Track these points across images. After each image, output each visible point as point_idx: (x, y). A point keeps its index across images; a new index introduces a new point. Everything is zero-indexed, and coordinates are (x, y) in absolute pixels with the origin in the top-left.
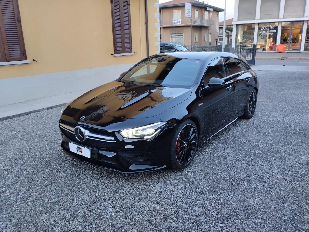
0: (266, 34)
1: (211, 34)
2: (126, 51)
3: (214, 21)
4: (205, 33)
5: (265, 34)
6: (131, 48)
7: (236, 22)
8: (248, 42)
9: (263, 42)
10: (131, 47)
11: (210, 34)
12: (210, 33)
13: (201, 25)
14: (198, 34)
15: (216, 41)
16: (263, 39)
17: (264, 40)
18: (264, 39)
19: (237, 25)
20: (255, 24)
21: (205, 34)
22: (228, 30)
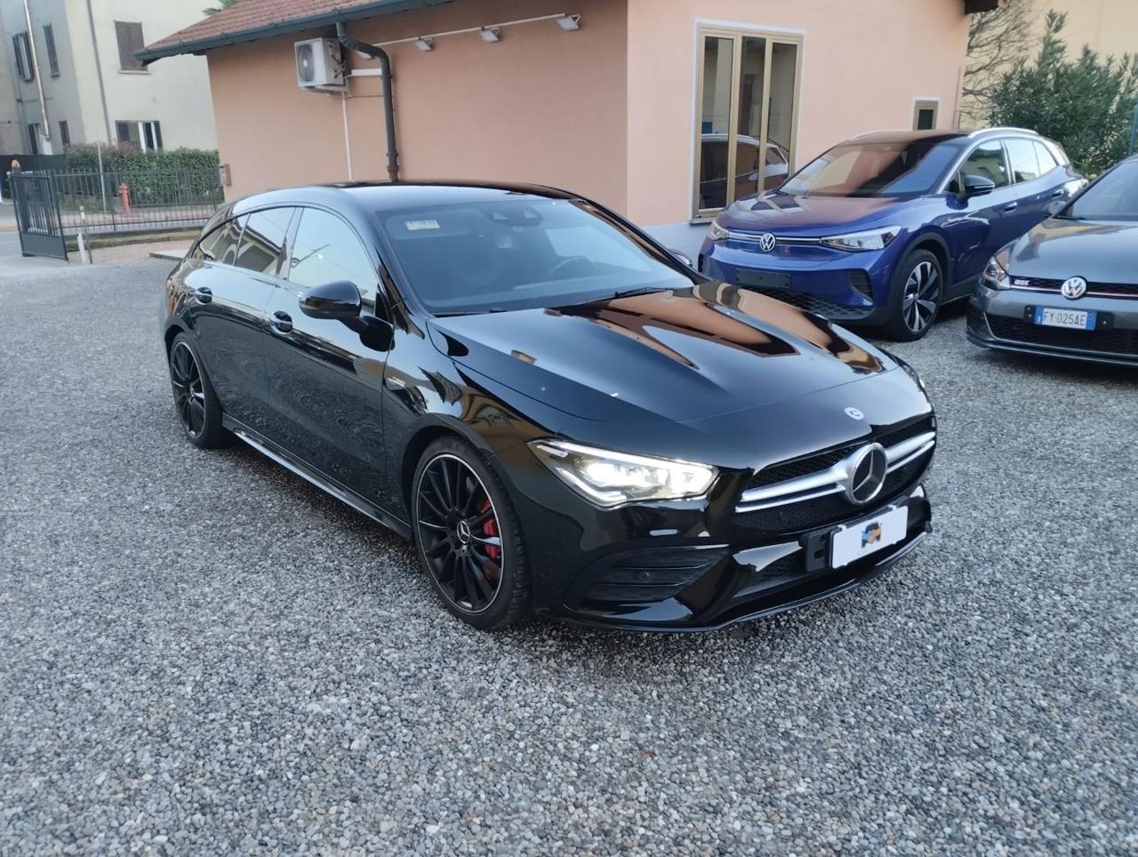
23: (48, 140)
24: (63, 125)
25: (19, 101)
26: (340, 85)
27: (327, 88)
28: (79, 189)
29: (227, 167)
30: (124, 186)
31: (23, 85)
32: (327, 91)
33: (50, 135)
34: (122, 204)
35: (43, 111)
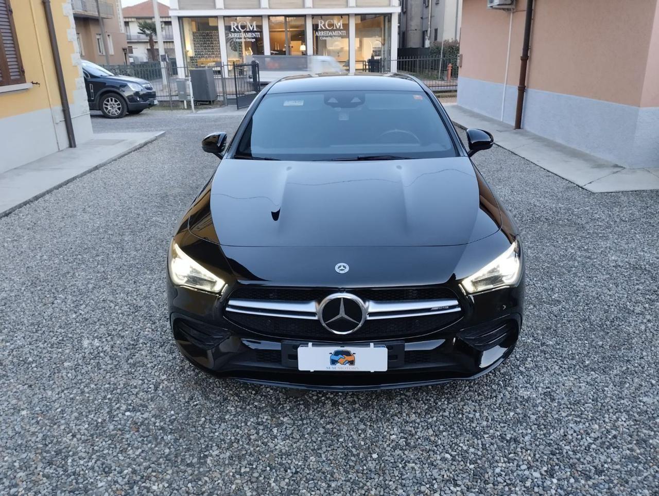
0: (240, 40)
1: (111, 37)
2: (12, 78)
3: (112, 6)
4: (97, 34)
5: (238, 40)
6: (22, 72)
7: (174, 11)
8: (205, 56)
9: (235, 56)
10: (22, 67)
11: (108, 37)
12: (108, 35)
13: (87, 15)
14: (80, 34)
15: (125, 54)
16: (234, 50)
17: (236, 53)
18: (236, 50)
19: (180, 19)
20: (216, 17)
21: (98, 37)
22: (148, 29)
23: (429, 39)
24: (436, 30)
25: (422, 18)
26: (509, 4)
27: (499, 7)
28: (432, 66)
29: (462, 55)
30: (450, 65)
31: (424, 9)
32: (500, 9)
33: (430, 37)
34: (447, 76)
35: (429, 23)
